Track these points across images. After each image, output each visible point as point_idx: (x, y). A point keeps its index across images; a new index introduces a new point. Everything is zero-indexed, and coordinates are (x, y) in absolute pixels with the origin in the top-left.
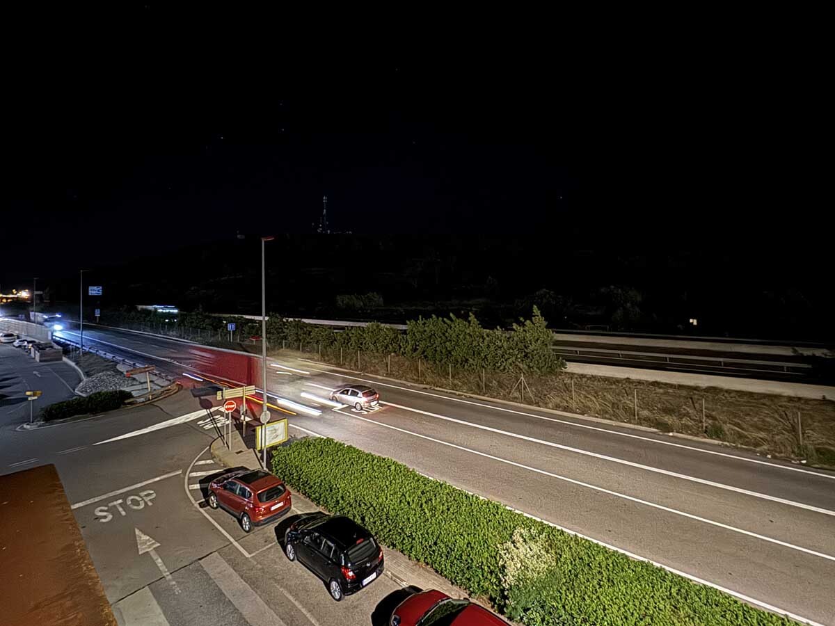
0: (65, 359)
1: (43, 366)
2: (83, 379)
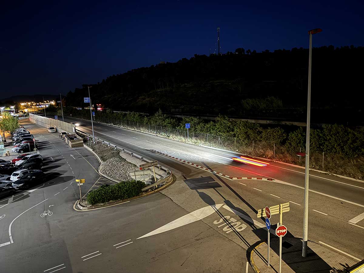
1: (74, 150)
2: (101, 163)
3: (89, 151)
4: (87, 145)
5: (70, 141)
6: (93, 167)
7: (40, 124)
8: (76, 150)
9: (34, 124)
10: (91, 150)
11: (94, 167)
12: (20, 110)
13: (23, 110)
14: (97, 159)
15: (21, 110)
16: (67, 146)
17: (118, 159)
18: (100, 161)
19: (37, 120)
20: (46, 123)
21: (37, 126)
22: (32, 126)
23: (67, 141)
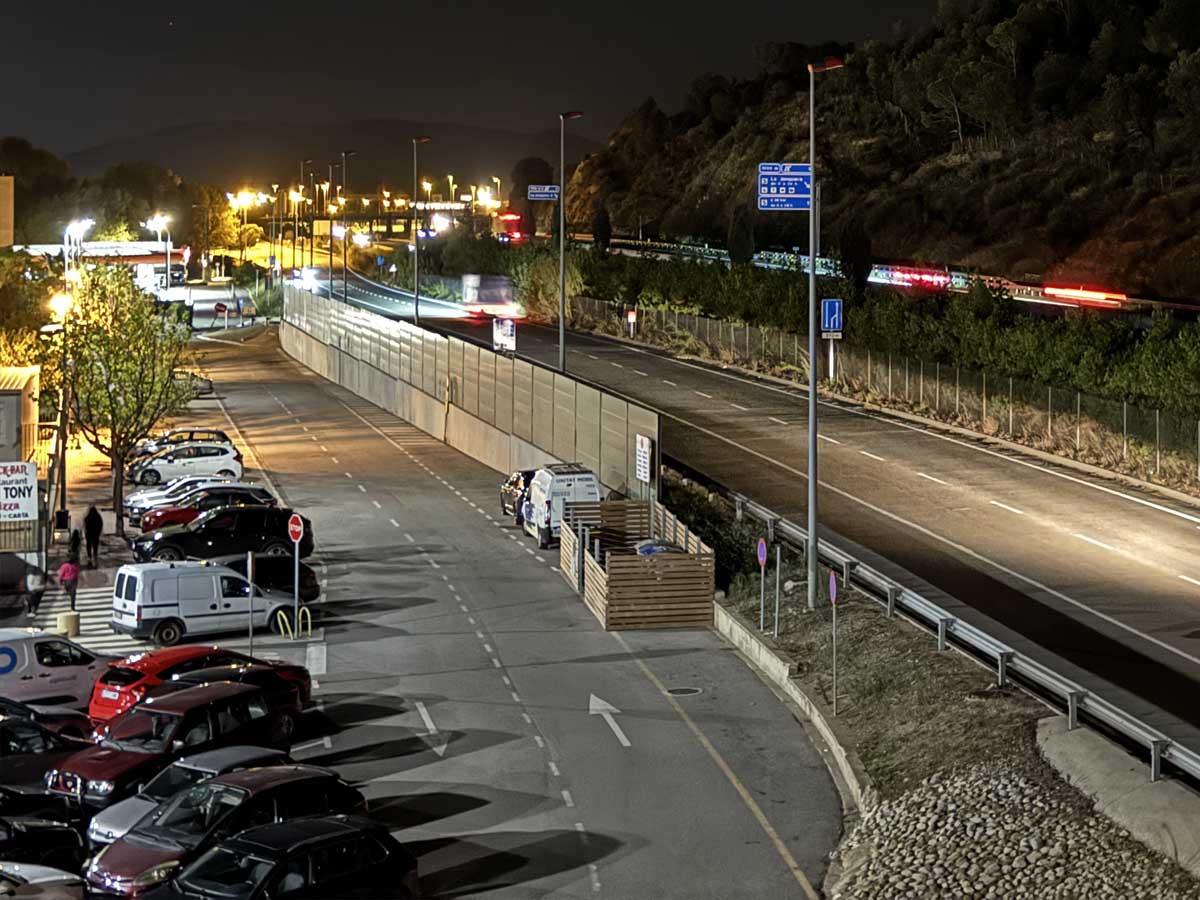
0: (725, 622)
1: (627, 656)
2: (853, 807)
3: (757, 677)
4: (749, 617)
5: (602, 563)
6: (779, 843)
7: (359, 384)
8: (646, 654)
9: (312, 385)
10: (776, 668)
11: (786, 843)
12: (214, 253)
13: (235, 254)
14: (822, 769)
15: (221, 252)
16: (571, 610)
17: (1021, 792)
18: (853, 785)
19: (341, 351)
20: (417, 377)
21: (336, 399)
22: (294, 397)
23: (574, 562)
